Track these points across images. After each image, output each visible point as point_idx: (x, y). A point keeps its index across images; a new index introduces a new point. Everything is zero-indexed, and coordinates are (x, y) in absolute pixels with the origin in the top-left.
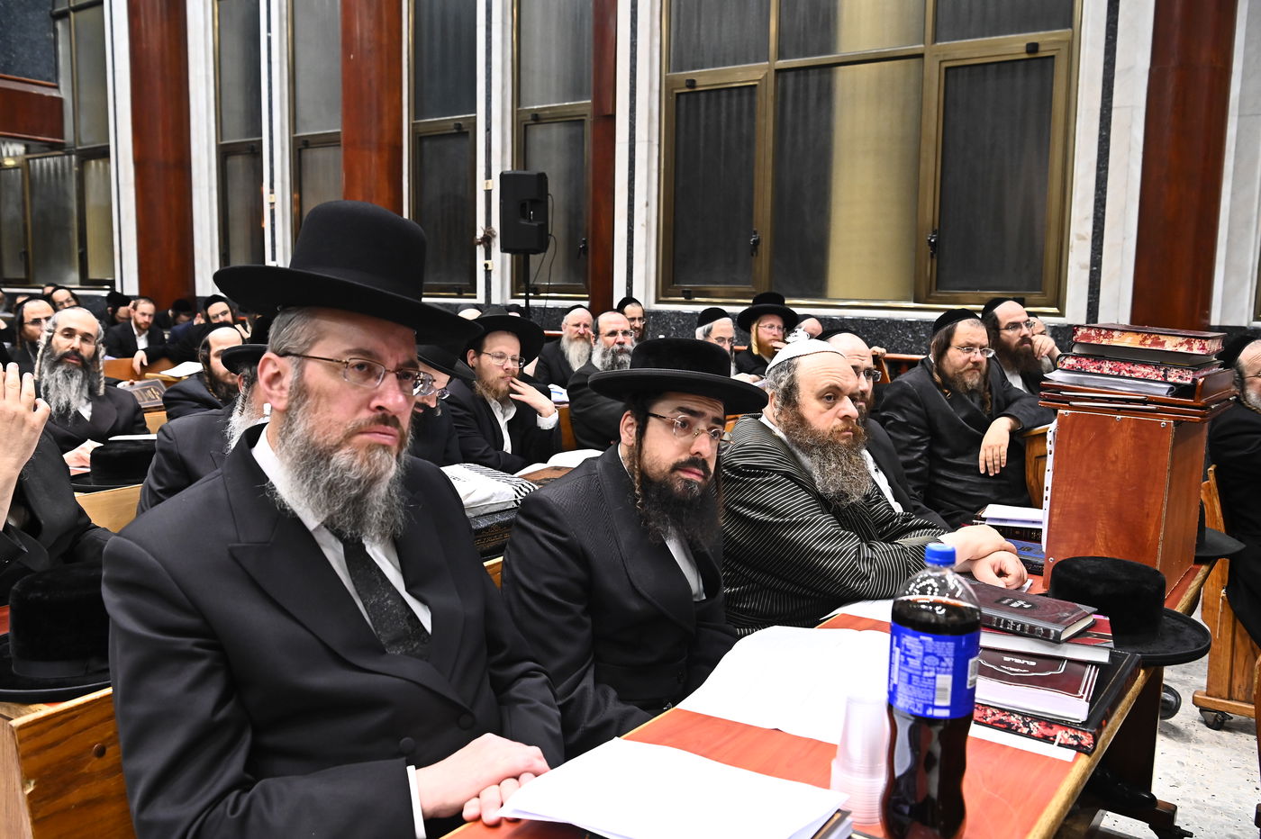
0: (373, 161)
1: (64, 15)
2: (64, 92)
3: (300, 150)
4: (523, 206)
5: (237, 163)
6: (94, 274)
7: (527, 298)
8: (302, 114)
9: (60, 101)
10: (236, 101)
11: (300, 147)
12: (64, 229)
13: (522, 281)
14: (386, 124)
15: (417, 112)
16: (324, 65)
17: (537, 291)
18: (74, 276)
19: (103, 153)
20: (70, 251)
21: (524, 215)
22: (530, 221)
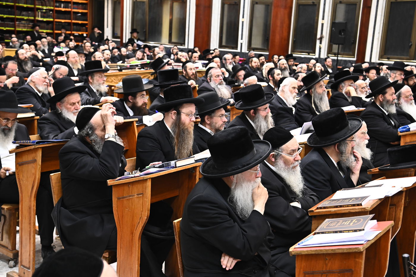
3: (254, 5)
4: (340, 31)
6: (174, 40)
7: (338, 57)
14: (289, 1)
21: (340, 34)
22: (342, 36)
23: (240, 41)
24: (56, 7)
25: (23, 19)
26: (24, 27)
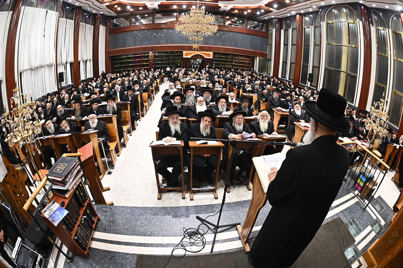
0: (298, 67)
1: (268, 45)
2: (267, 53)
4: (310, 77)
5: (285, 63)
6: (268, 73)
8: (292, 60)
9: (267, 54)
10: (285, 56)
11: (291, 63)
12: (266, 68)
13: (311, 85)
14: (300, 64)
15: (303, 63)
16: (294, 54)
17: (313, 86)
18: (266, 73)
19: (271, 60)
20: (266, 70)
22: (311, 79)
23: (286, 76)
24: (239, 60)
25: (228, 64)
26: (229, 66)
